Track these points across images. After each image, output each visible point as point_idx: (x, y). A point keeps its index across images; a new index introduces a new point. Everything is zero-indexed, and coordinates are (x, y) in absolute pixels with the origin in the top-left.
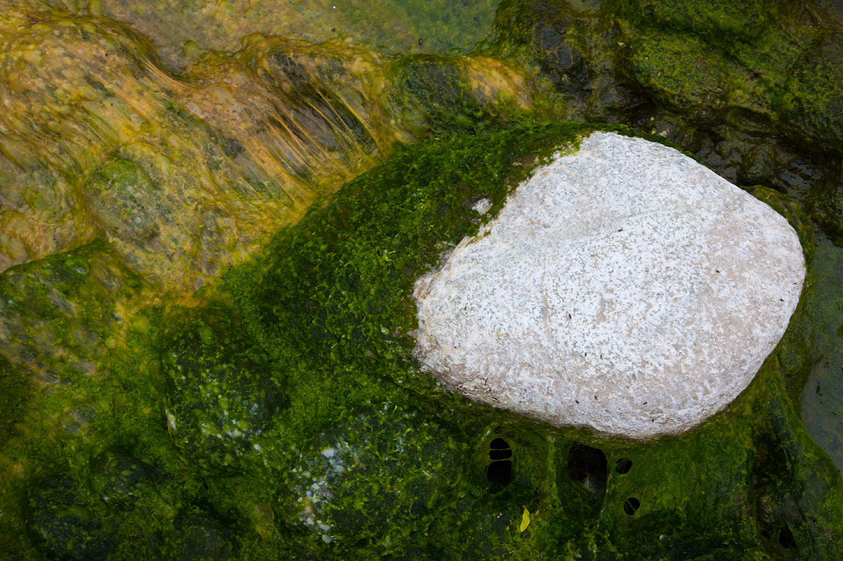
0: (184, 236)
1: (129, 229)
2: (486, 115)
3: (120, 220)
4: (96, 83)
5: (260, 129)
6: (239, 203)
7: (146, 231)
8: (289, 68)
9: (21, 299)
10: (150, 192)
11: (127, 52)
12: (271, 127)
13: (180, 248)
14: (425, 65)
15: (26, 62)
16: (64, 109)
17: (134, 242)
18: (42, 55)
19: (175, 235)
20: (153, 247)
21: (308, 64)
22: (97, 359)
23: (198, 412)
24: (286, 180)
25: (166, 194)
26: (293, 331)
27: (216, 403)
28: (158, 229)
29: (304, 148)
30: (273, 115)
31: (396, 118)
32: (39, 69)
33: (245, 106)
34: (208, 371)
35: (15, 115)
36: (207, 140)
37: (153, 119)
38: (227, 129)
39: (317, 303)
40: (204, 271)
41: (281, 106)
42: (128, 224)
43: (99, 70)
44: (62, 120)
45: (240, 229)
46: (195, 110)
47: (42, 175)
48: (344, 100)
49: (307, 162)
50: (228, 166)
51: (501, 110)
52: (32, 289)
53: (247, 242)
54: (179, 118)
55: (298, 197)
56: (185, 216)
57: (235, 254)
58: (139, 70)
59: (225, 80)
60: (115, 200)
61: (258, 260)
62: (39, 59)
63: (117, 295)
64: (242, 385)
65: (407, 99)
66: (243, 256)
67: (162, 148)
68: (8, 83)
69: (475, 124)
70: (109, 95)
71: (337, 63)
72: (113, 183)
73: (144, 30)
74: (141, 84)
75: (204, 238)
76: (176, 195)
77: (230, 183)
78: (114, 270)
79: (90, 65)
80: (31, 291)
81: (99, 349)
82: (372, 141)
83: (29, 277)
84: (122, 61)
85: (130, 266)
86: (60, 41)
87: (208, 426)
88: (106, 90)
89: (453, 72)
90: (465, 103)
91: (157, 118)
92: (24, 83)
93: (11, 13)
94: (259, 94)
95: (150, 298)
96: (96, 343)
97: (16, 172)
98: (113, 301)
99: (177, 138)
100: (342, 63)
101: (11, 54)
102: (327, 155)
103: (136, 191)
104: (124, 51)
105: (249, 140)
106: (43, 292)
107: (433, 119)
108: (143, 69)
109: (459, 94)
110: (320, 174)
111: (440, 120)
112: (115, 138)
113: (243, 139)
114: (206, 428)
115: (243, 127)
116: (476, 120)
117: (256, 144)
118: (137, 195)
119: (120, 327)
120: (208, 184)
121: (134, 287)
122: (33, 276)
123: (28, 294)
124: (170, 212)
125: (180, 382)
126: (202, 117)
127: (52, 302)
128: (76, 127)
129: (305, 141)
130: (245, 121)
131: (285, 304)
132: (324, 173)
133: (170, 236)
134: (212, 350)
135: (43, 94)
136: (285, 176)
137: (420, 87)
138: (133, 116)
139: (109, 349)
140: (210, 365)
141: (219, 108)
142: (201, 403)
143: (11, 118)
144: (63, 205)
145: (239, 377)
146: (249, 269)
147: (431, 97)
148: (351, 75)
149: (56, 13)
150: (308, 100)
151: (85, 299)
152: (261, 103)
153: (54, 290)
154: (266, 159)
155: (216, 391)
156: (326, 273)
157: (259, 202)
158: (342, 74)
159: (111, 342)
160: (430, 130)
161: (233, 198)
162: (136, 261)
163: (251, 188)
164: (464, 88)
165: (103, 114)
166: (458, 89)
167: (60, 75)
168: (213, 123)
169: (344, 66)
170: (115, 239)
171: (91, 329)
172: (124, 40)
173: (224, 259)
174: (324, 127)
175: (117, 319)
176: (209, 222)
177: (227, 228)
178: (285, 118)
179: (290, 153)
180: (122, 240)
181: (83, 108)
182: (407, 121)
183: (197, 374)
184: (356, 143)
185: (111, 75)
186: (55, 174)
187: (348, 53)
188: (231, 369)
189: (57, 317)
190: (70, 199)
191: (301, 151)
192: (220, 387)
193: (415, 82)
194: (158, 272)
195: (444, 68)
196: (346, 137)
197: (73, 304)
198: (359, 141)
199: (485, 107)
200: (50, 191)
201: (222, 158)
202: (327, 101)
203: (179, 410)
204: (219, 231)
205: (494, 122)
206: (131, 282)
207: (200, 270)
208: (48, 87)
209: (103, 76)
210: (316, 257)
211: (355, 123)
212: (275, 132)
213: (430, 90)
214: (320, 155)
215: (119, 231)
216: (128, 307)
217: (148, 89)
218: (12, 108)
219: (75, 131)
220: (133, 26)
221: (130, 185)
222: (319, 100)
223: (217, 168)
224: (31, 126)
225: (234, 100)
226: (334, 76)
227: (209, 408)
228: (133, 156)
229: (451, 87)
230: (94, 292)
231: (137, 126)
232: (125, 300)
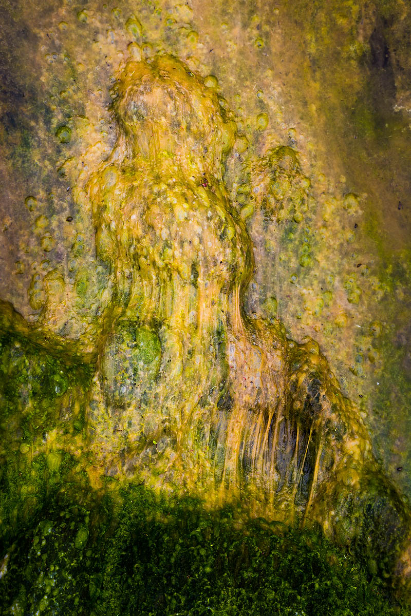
0: (138, 427)
1: (113, 388)
2: (389, 581)
3: (114, 377)
4: (196, 271)
5: (254, 409)
6: (191, 442)
7: (120, 401)
8: (312, 399)
9: (5, 371)
10: (150, 379)
11: (235, 271)
12: (261, 415)
13: (127, 432)
14: (392, 509)
15: (172, 211)
16: (160, 263)
17: (106, 398)
18: (186, 219)
19: (133, 421)
20: (113, 413)
21: (326, 411)
22: (6, 448)
23: (23, 589)
24: (233, 458)
25: (157, 391)
26: (132, 598)
27: (39, 598)
28: (129, 407)
29: (265, 448)
30: (270, 409)
31: (337, 514)
32: (174, 226)
33: (262, 386)
34: (57, 568)
35: (129, 230)
36: (217, 383)
37: (202, 329)
38: (236, 388)
39: (165, 604)
40: (125, 468)
41: (281, 408)
42: (116, 385)
43: (207, 266)
44: (152, 266)
45: (174, 466)
46: (231, 353)
47: (103, 273)
48: (320, 453)
49: (257, 459)
50: (211, 412)
51: (401, 589)
52: (18, 371)
53: (168, 480)
54: (217, 347)
55: (227, 480)
56: (152, 417)
57: (153, 478)
58: (227, 289)
59: (269, 354)
60: (125, 359)
61: (163, 501)
62: (182, 220)
63: (61, 425)
64: (66, 605)
65: (357, 515)
66: (157, 486)
67: (187, 356)
68: (148, 208)
69: (377, 576)
70: (195, 284)
71: (342, 430)
72: (136, 346)
73: (258, 258)
74: (220, 298)
75: (148, 450)
76: (162, 398)
77: (200, 422)
78: (77, 408)
79: (205, 258)
80: (17, 372)
81: (14, 444)
82: (307, 498)
83: (25, 362)
84: (226, 274)
85: (88, 409)
86: (206, 223)
87: (18, 609)
88: (196, 280)
89: (402, 533)
90: (386, 560)
91: (205, 331)
92: (156, 221)
93: (198, 160)
94: (277, 387)
95: (76, 447)
96: (16, 439)
97: (90, 253)
98: (54, 426)
99: (202, 361)
100: (344, 434)
101: (170, 194)
102: (272, 469)
103: (142, 370)
104: (234, 269)
105: (240, 409)
106: (22, 380)
107: (357, 543)
108: (231, 289)
109: (389, 550)
110: (255, 479)
111: (360, 548)
112: (168, 314)
113: (239, 404)
114: (16, 610)
115: (246, 398)
116: (380, 574)
117: (241, 416)
118: (140, 373)
119: (40, 445)
120: (187, 412)
121: (75, 429)
122: (28, 364)
123: (13, 372)
124: (146, 405)
125: (34, 553)
126: (230, 363)
127: (20, 391)
128: (154, 277)
129: (269, 444)
130: (251, 395)
131: (147, 573)
132: (258, 481)
133: (130, 418)
134: (74, 555)
135: (158, 241)
136: (234, 457)
137: (373, 518)
138: (193, 312)
139: (19, 451)
140: (62, 565)
141: (246, 368)
142: (31, 585)
143: (125, 228)
144: (94, 307)
145: (69, 597)
146: (151, 500)
147: (372, 532)
148: (342, 446)
149: (222, 188)
150: (299, 425)
151: (40, 408)
152: (273, 394)
153: (30, 386)
154: (236, 431)
155: (48, 590)
156: (192, 593)
157: (202, 454)
158: (336, 439)
159: (25, 448)
160: (347, 547)
161: (191, 435)
162: (94, 409)
163: (208, 439)
164: (397, 551)
165: (178, 291)
166: (392, 547)
167: (182, 243)
168: (232, 374)
169: (344, 437)
170: (98, 382)
171: (23, 427)
172: (241, 261)
173: (144, 474)
174: (289, 449)
175: (44, 438)
176: (161, 445)
177: (167, 458)
178: (274, 417)
179: (252, 442)
180: (101, 388)
181: (171, 274)
182: (342, 526)
183: (49, 562)
184: (296, 485)
185: (209, 276)
186: (110, 283)
187: (355, 428)
188: (71, 584)
189: (13, 402)
190: (101, 309)
191: (261, 447)
192: (52, 590)
193: (373, 513)
194: (99, 429)
195: (399, 526)
196: (295, 473)
197: (30, 404)
198: (299, 486)
199: (394, 576)
200: (95, 288)
201: (212, 403)
202: (310, 439)
203: (14, 571)
204: (161, 457)
205: (389, 589)
206: (77, 424)
207: (123, 465)
208: (166, 241)
209: (204, 272)
210: (197, 570)
211: (310, 470)
212: (260, 420)
213: (376, 526)
214: (268, 464)
215: (106, 382)
216: (58, 439)
217: (220, 304)
218: (132, 224)
219: (150, 279)
220: (255, 249)
221: (144, 361)
222: (305, 432)
223: (203, 406)
224: (130, 246)
225: (260, 374)
226: (332, 435)
227: (32, 595)
228: (166, 341)
229: (391, 541)
230: (50, 410)
231: (189, 321)
232: (61, 433)
